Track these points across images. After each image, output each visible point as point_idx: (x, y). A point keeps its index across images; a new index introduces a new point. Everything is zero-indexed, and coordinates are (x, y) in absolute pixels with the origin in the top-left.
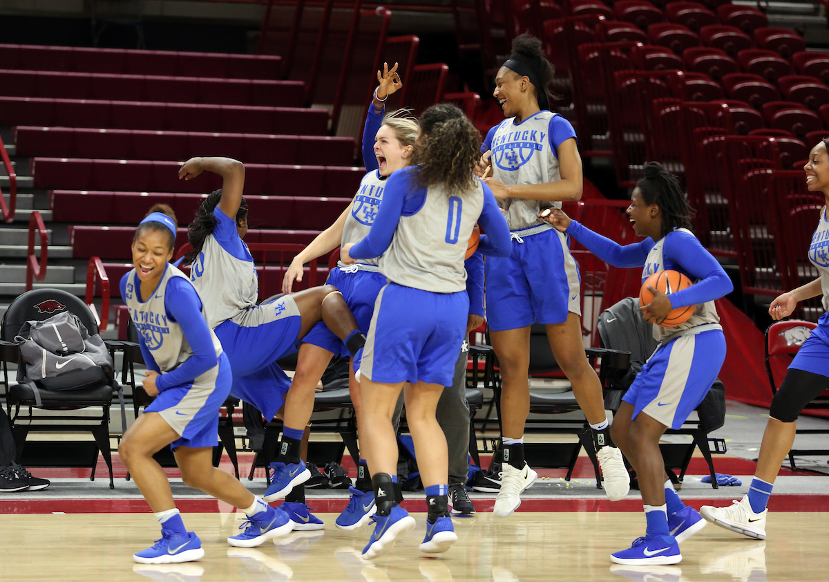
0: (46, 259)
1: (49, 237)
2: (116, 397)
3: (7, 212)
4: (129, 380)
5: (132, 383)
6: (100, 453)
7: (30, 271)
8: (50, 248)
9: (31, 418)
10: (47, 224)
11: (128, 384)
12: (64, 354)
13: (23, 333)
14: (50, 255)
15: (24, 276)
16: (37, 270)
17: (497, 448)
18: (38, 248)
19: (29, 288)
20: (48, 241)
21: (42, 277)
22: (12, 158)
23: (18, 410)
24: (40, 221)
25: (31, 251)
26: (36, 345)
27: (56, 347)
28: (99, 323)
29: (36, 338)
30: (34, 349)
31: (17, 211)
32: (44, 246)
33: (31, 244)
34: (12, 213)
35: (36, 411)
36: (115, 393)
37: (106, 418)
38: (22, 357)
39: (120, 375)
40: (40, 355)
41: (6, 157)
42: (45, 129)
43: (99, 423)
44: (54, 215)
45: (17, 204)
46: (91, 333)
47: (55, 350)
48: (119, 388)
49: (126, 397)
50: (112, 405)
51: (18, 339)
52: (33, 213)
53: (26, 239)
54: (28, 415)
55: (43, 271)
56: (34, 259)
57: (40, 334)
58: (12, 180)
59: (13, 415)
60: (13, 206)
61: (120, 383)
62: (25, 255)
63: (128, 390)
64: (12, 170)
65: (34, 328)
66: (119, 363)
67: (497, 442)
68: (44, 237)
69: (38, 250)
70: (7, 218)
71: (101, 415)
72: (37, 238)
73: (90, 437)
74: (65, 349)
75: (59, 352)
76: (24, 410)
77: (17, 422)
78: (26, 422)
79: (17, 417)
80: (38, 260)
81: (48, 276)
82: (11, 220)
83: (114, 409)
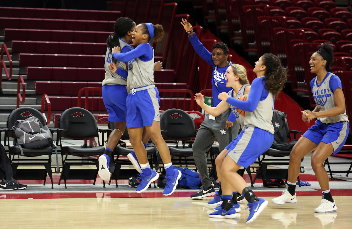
0: (25, 95)
1: (26, 86)
2: (54, 151)
3: (8, 76)
4: (59, 144)
5: (61, 145)
6: (48, 174)
7: (18, 100)
8: (26, 90)
9: (19, 160)
10: (25, 81)
11: (59, 146)
12: (33, 134)
13: (16, 125)
14: (26, 93)
15: (16, 102)
16: (21, 99)
17: (211, 171)
18: (21, 90)
19: (18, 107)
20: (26, 88)
21: (23, 102)
22: (10, 54)
23: (14, 157)
24: (22, 79)
25: (19, 92)
26: (21, 130)
27: (29, 131)
28: (47, 121)
29: (21, 127)
30: (20, 132)
31: (13, 75)
32: (24, 89)
33: (19, 89)
34: (11, 76)
35: (21, 157)
36: (54, 149)
37: (50, 160)
38: (15, 135)
39: (56, 142)
40: (23, 134)
41: (8, 53)
42: (24, 42)
43: (47, 162)
44: (28, 77)
45: (13, 72)
46: (44, 125)
47: (29, 132)
48: (55, 148)
49: (58, 151)
50: (53, 154)
51: (14, 128)
52: (19, 76)
53: (17, 87)
54: (18, 158)
55: (24, 100)
56: (20, 95)
57: (22, 126)
58: (11, 63)
59: (12, 159)
60: (11, 73)
61: (56, 145)
62: (16, 93)
63: (59, 148)
64: (10, 58)
65: (20, 123)
66: (55, 137)
67: (210, 168)
68: (24, 86)
69: (21, 91)
70: (9, 78)
71: (48, 158)
72: (21, 86)
73: (43, 168)
74: (33, 132)
75: (31, 133)
76: (16, 157)
77: (13, 162)
78: (17, 162)
79: (13, 160)
80: (22, 95)
81: (26, 102)
82: (10, 79)
83: (53, 156)
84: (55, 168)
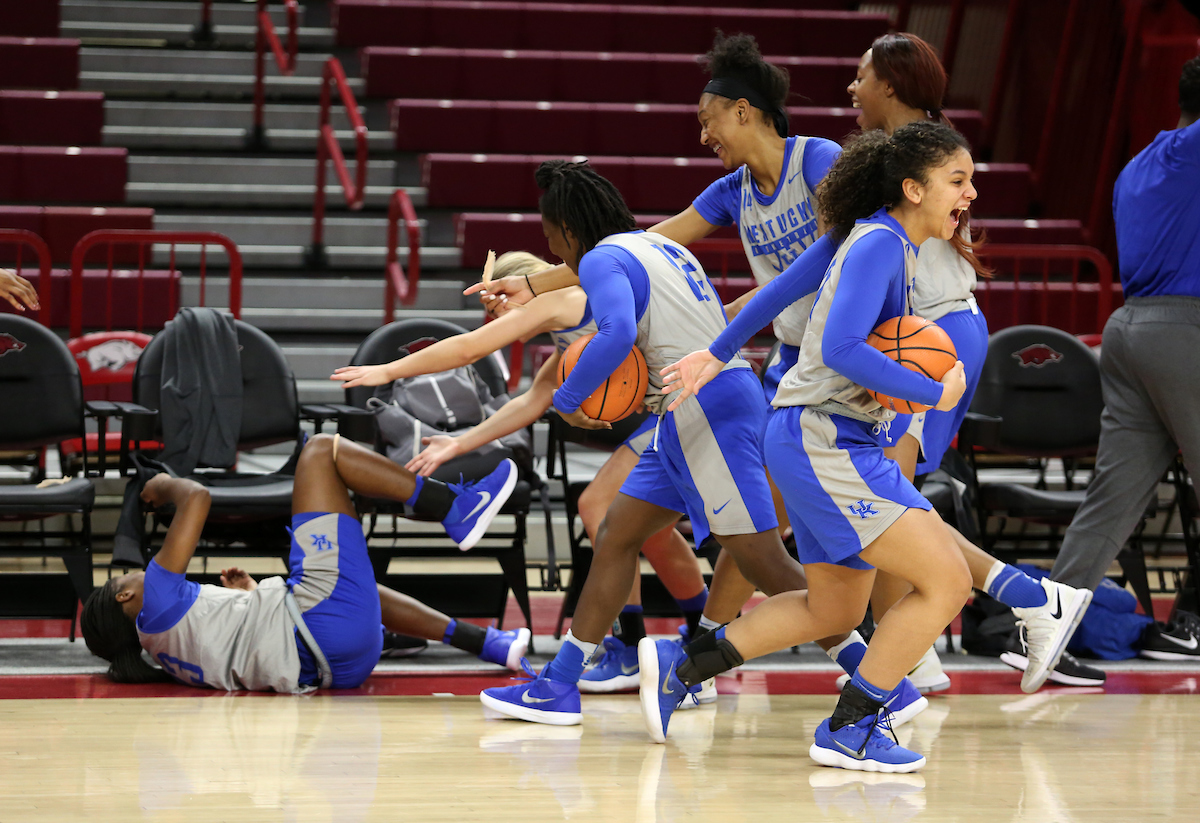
0: (418, 270)
1: (422, 234)
2: (537, 500)
3: (351, 191)
4: (558, 471)
5: (564, 477)
6: (511, 594)
7: (391, 291)
8: (425, 251)
9: (395, 535)
10: (419, 211)
11: (557, 478)
12: (450, 429)
13: (382, 394)
14: (424, 263)
15: (381, 298)
16: (402, 287)
17: (1183, 585)
18: (403, 251)
19: (389, 318)
20: (421, 240)
21: (410, 300)
22: (359, 101)
23: (373, 522)
24: (407, 206)
25: (392, 257)
26: (402, 413)
27: (436, 417)
28: (507, 376)
29: (403, 401)
30: (401, 420)
31: (370, 190)
32: (414, 247)
33: (393, 244)
34: (360, 194)
35: (405, 524)
36: (536, 493)
37: (520, 535)
38: (380, 434)
39: (544, 463)
40: (410, 430)
41: (349, 98)
42: (414, 51)
43: (508, 543)
44: (431, 196)
45: (370, 177)
46: (495, 393)
47: (434, 421)
48: (542, 486)
49: (554, 500)
50: (531, 513)
51: (374, 404)
52: (395, 195)
53: (384, 237)
54: (390, 529)
55: (413, 290)
56: (397, 271)
57: (410, 397)
58: (361, 138)
59: (366, 530)
60: (361, 179)
61: (543, 477)
62: (382, 263)
63: (556, 489)
64: (358, 120)
65: (399, 385)
66: (541, 444)
67: (1182, 574)
68: (413, 233)
69: (403, 257)
70: (351, 202)
71: (512, 529)
72: (403, 235)
73: (493, 568)
74: (452, 420)
75: (443, 426)
76: (384, 522)
77: (374, 543)
78: (387, 543)
79: (372, 535)
80: (406, 271)
81: (421, 298)
82: (358, 205)
83: (535, 520)
84: (542, 568)
